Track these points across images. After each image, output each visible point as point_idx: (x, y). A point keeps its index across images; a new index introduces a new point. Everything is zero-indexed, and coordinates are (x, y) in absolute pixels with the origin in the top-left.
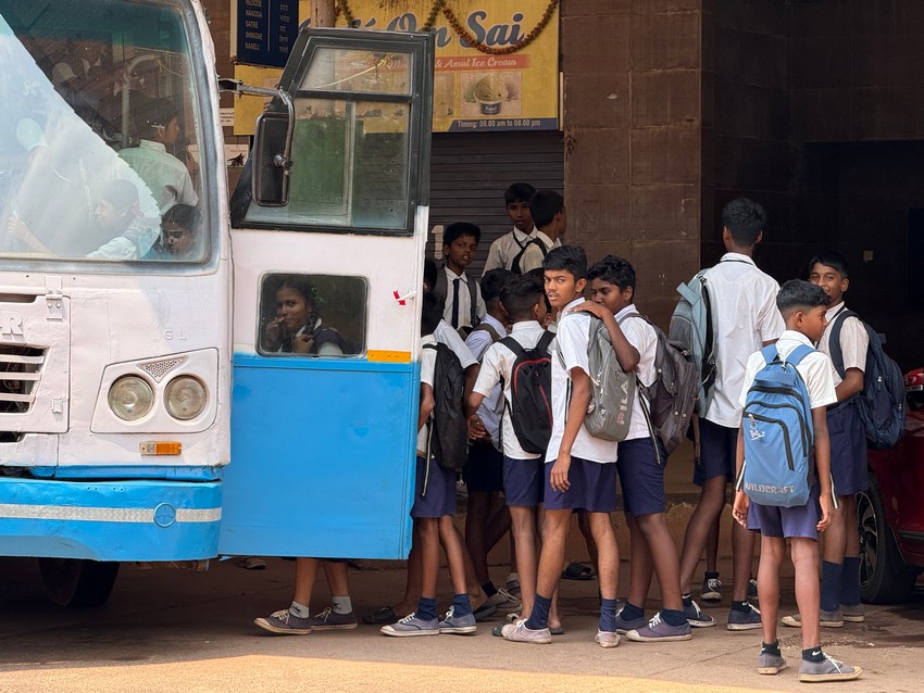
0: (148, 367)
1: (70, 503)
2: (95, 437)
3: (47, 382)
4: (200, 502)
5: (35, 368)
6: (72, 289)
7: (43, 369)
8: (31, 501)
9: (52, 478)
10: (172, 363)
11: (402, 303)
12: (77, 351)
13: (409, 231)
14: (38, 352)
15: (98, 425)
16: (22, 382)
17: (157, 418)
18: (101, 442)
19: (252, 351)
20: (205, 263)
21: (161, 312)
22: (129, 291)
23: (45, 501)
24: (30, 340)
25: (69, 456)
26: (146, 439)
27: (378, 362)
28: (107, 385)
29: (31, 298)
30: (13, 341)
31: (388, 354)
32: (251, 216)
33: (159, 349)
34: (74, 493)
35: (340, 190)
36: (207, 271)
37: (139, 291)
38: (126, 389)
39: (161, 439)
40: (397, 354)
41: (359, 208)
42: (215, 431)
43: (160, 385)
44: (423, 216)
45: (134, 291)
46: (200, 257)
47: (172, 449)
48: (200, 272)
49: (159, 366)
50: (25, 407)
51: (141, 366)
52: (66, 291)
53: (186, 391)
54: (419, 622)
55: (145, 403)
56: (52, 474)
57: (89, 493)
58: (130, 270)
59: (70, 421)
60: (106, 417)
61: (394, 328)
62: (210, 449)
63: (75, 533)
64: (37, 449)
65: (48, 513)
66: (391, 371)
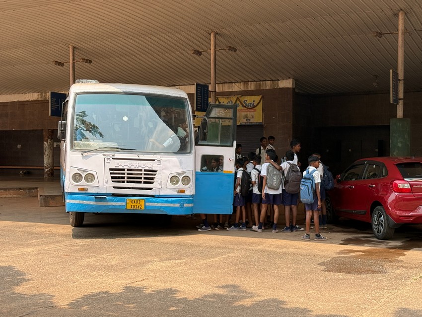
0: (178, 174)
1: (162, 203)
3: (158, 177)
4: (189, 202)
5: (155, 175)
6: (162, 158)
7: (157, 175)
8: (154, 202)
10: (183, 174)
11: (231, 161)
12: (163, 171)
13: (232, 146)
14: (156, 171)
15: (168, 186)
16: (152, 178)
17: (180, 185)
18: (168, 190)
19: (200, 171)
20: (190, 153)
21: (181, 163)
22: (174, 159)
23: (157, 202)
24: (154, 169)
25: (162, 193)
26: (178, 189)
27: (226, 173)
28: (170, 178)
29: (154, 160)
30: (151, 169)
31: (228, 171)
32: (199, 143)
33: (181, 171)
34: (164, 200)
35: (218, 138)
37: (176, 159)
38: (174, 179)
39: (181, 189)
40: (230, 171)
41: (221, 141)
42: (193, 188)
43: (181, 178)
44: (235, 143)
46: (189, 151)
47: (183, 191)
48: (189, 155)
49: (180, 174)
50: (153, 183)
53: (186, 180)
54: (234, 228)
55: (177, 182)
56: (159, 196)
57: (166, 200)
59: (162, 186)
60: (170, 185)
61: (229, 166)
62: (191, 192)
63: (163, 209)
64: (155, 192)
65: (158, 205)
66: (228, 175)
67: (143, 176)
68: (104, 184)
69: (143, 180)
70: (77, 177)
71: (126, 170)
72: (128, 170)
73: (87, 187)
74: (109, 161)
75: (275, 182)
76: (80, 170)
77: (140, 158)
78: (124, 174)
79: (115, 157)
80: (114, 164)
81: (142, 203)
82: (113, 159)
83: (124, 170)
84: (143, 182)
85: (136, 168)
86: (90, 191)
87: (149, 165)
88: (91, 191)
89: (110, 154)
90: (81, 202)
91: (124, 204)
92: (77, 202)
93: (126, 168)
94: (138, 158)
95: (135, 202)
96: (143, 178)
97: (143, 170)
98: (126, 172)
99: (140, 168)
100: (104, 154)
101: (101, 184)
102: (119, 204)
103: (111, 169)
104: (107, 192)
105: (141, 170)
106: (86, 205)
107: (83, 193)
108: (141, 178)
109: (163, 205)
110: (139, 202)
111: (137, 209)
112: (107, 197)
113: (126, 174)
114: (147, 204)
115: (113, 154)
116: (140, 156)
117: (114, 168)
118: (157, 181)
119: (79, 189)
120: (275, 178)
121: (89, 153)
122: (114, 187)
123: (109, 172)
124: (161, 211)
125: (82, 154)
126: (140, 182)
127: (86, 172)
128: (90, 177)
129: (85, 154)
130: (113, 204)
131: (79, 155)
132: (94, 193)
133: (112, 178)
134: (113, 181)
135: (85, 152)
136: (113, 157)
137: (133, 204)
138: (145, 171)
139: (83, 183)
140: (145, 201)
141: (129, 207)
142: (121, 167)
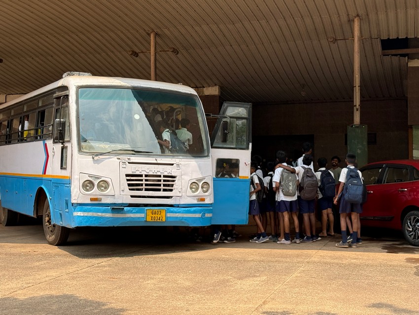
0: (197, 180)
1: (184, 213)
2: (187, 197)
3: (177, 184)
4: (210, 211)
5: (174, 181)
7: (176, 181)
8: (176, 213)
9: (178, 207)
10: (202, 180)
11: (246, 165)
12: (182, 177)
13: (248, 148)
14: (174, 177)
15: (188, 194)
16: (171, 185)
17: (200, 192)
18: (189, 198)
20: (208, 156)
21: (200, 168)
23: (179, 212)
24: (173, 174)
25: (183, 202)
26: (198, 197)
27: (242, 179)
28: (189, 185)
29: (172, 165)
30: (170, 175)
31: (244, 177)
32: (214, 145)
33: (200, 176)
38: (194, 185)
39: (201, 197)
40: (246, 177)
41: (237, 143)
43: (200, 184)
44: (251, 145)
45: (194, 163)
46: (206, 155)
47: (203, 200)
48: (207, 158)
49: (200, 180)
50: (171, 190)
52: (180, 163)
55: (197, 189)
57: (188, 210)
59: (182, 194)
60: (190, 192)
61: (245, 171)
62: (210, 200)
63: (185, 220)
64: (176, 200)
65: (179, 215)
66: (244, 181)
67: (162, 183)
68: (120, 193)
69: (162, 187)
70: (88, 185)
71: (144, 176)
72: (146, 176)
73: (101, 197)
74: (124, 166)
75: (291, 188)
76: (92, 177)
77: (159, 162)
78: (142, 180)
79: (131, 161)
80: (131, 170)
81: (163, 214)
82: (129, 163)
83: (141, 176)
84: (162, 190)
85: (155, 174)
86: (103, 201)
87: (167, 171)
88: (105, 201)
89: (125, 158)
90: (95, 214)
91: (143, 215)
92: (90, 214)
93: (144, 173)
94: (155, 162)
95: (155, 214)
96: (162, 185)
97: (162, 176)
98: (144, 178)
99: (159, 174)
100: (119, 157)
101: (117, 193)
102: (138, 215)
103: (127, 175)
104: (124, 202)
105: (160, 176)
106: (101, 217)
107: (96, 203)
108: (160, 185)
109: (185, 215)
110: (159, 213)
111: (158, 221)
112: (125, 208)
113: (144, 180)
114: (169, 215)
115: (129, 157)
116: (158, 159)
117: (131, 173)
118: (177, 189)
119: (92, 199)
120: (291, 184)
121: (101, 157)
122: (132, 196)
123: (126, 178)
124: (183, 222)
125: (93, 158)
126: (159, 190)
127: (98, 178)
128: (104, 185)
129: (96, 158)
130: (132, 215)
131: (89, 159)
132: (108, 204)
133: (129, 185)
134: (130, 189)
135: (97, 155)
136: (129, 161)
137: (154, 216)
138: (165, 176)
139: (95, 191)
140: (166, 212)
141: (149, 219)
142: (138, 173)
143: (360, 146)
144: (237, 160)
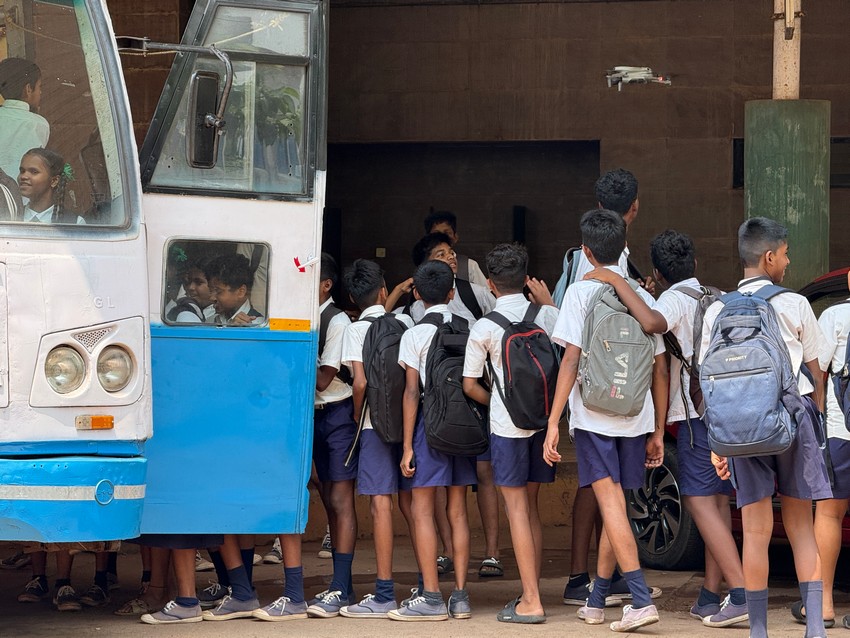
0: (80, 336)
1: (18, 482)
2: (34, 411)
4: (134, 476)
6: (6, 254)
10: (102, 333)
11: (302, 270)
12: (13, 319)
13: (308, 194)
15: (38, 398)
17: (90, 388)
18: (39, 416)
19: (159, 320)
20: (127, 227)
21: (92, 277)
22: (62, 257)
25: (12, 432)
26: (81, 413)
27: (280, 330)
28: (44, 355)
31: (289, 322)
33: (92, 317)
34: (22, 472)
36: (130, 237)
37: (69, 257)
38: (64, 359)
39: (95, 412)
40: (298, 323)
42: (143, 404)
43: (93, 354)
44: (321, 181)
45: (66, 257)
46: (120, 221)
47: (103, 423)
48: (123, 237)
49: (91, 335)
51: (74, 336)
55: (78, 375)
57: (34, 471)
58: (60, 234)
59: (10, 395)
60: (44, 390)
61: (294, 295)
63: (24, 512)
66: (285, 341)
109: (23, 493)
124: (12, 525)
143: (801, 195)
144: (260, 250)
